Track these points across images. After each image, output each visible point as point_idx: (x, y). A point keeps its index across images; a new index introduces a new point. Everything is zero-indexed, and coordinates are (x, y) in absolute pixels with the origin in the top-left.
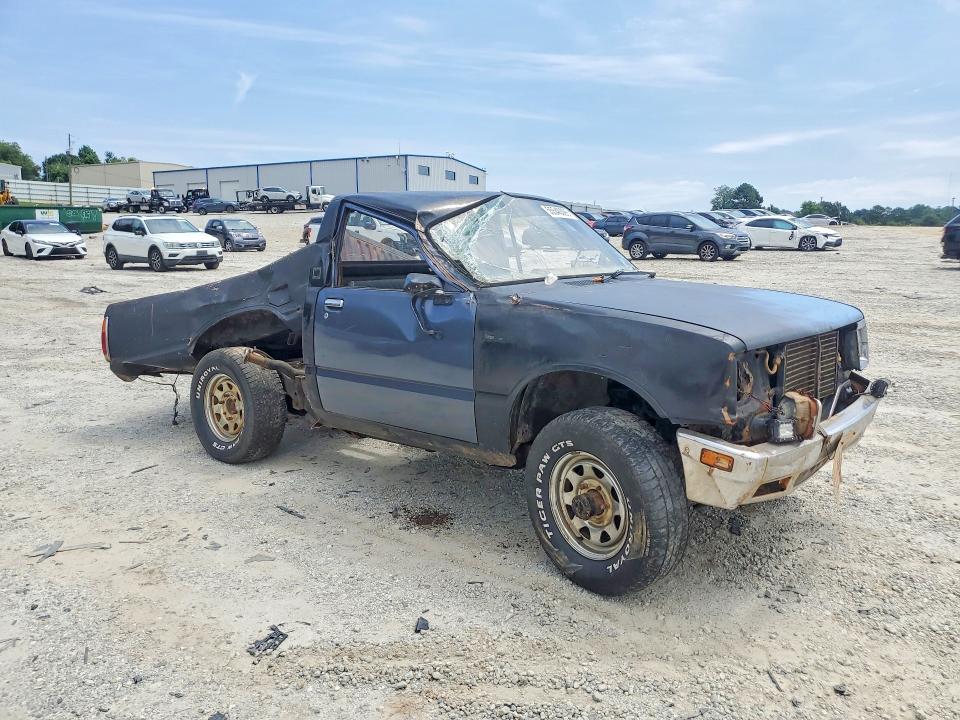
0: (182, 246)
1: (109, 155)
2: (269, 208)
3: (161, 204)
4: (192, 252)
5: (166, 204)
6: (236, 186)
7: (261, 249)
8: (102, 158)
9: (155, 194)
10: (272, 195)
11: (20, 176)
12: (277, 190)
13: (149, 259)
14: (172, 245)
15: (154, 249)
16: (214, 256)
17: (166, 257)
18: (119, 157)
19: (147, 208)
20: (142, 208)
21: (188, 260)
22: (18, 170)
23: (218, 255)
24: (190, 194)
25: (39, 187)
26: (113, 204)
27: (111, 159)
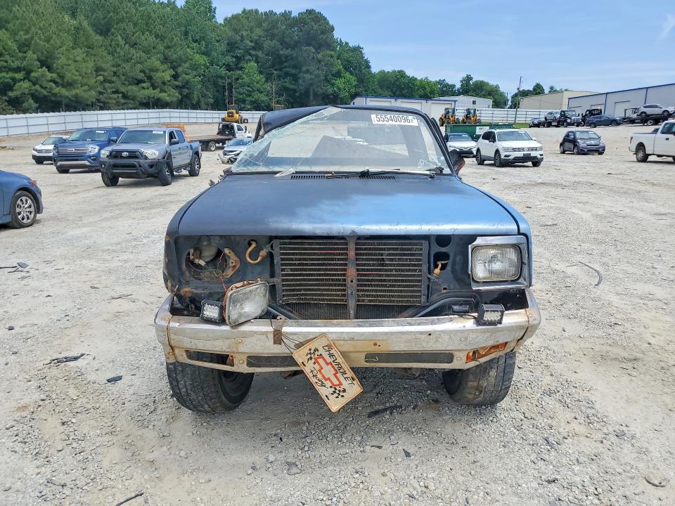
0: (514, 150)
1: (552, 88)
2: (646, 121)
3: (566, 121)
4: (520, 154)
5: (569, 121)
6: (626, 106)
7: (601, 153)
8: (547, 90)
9: (563, 114)
10: (649, 111)
11: (491, 106)
12: (656, 107)
13: (495, 159)
14: (507, 149)
15: (497, 152)
16: (535, 157)
17: (503, 157)
18: (558, 89)
19: (556, 124)
20: (553, 124)
21: (517, 159)
22: (490, 102)
23: (539, 157)
24: (588, 113)
25: (498, 112)
26: (536, 122)
27: (552, 90)
